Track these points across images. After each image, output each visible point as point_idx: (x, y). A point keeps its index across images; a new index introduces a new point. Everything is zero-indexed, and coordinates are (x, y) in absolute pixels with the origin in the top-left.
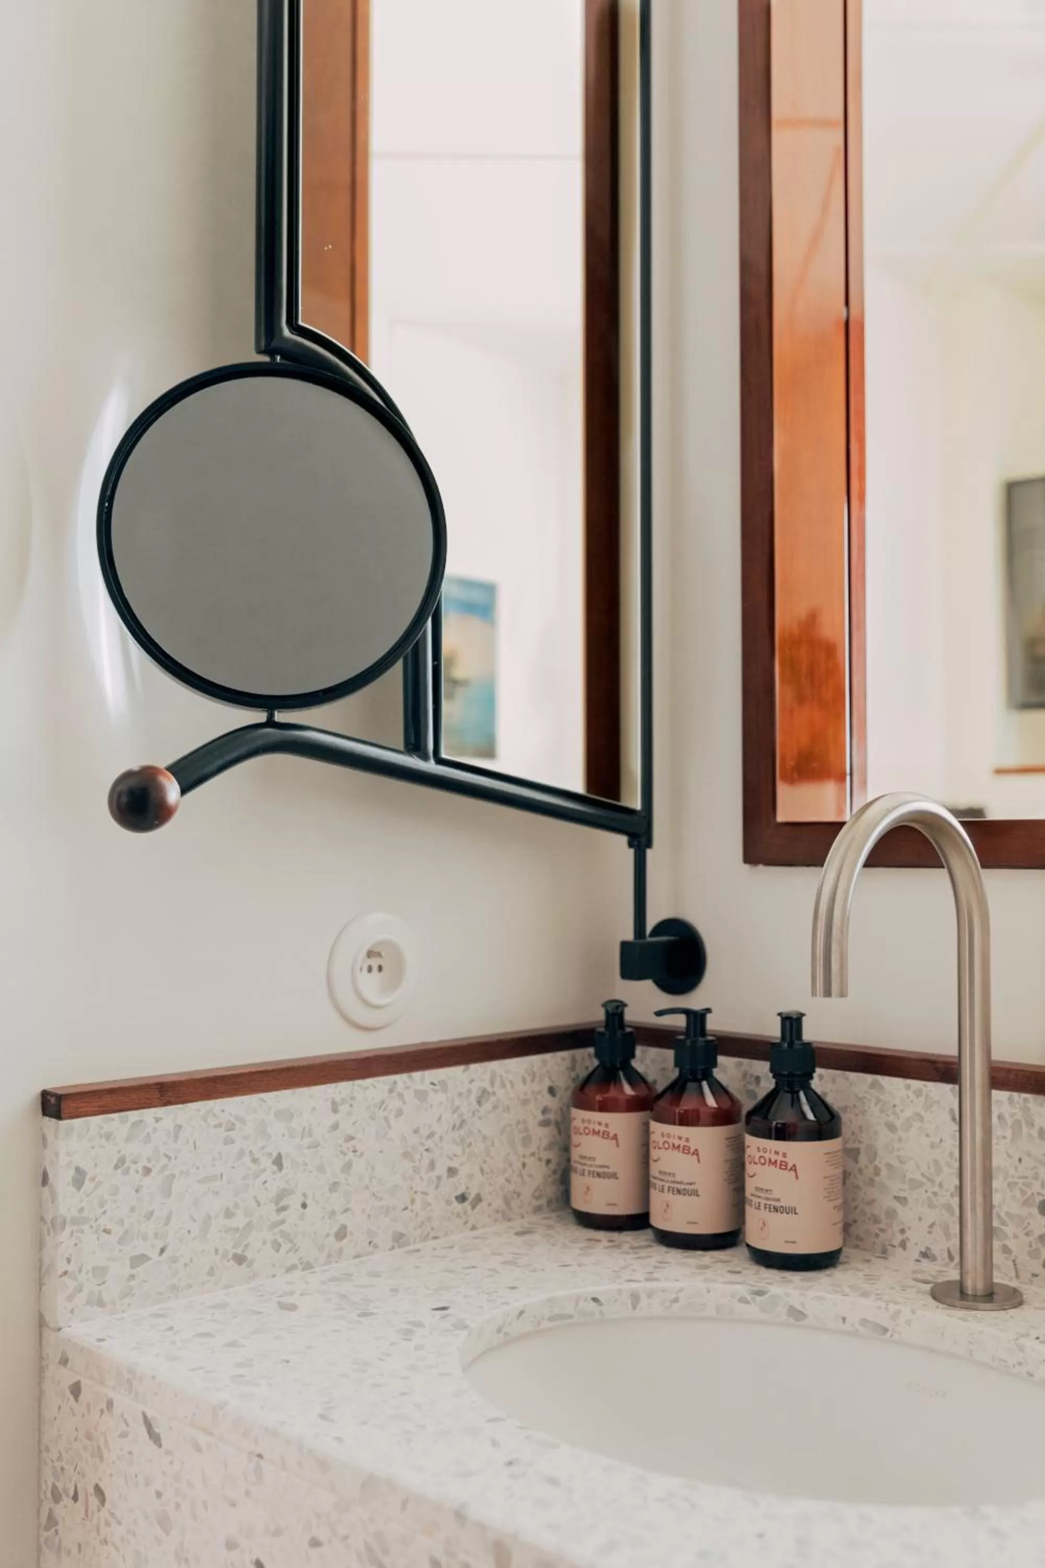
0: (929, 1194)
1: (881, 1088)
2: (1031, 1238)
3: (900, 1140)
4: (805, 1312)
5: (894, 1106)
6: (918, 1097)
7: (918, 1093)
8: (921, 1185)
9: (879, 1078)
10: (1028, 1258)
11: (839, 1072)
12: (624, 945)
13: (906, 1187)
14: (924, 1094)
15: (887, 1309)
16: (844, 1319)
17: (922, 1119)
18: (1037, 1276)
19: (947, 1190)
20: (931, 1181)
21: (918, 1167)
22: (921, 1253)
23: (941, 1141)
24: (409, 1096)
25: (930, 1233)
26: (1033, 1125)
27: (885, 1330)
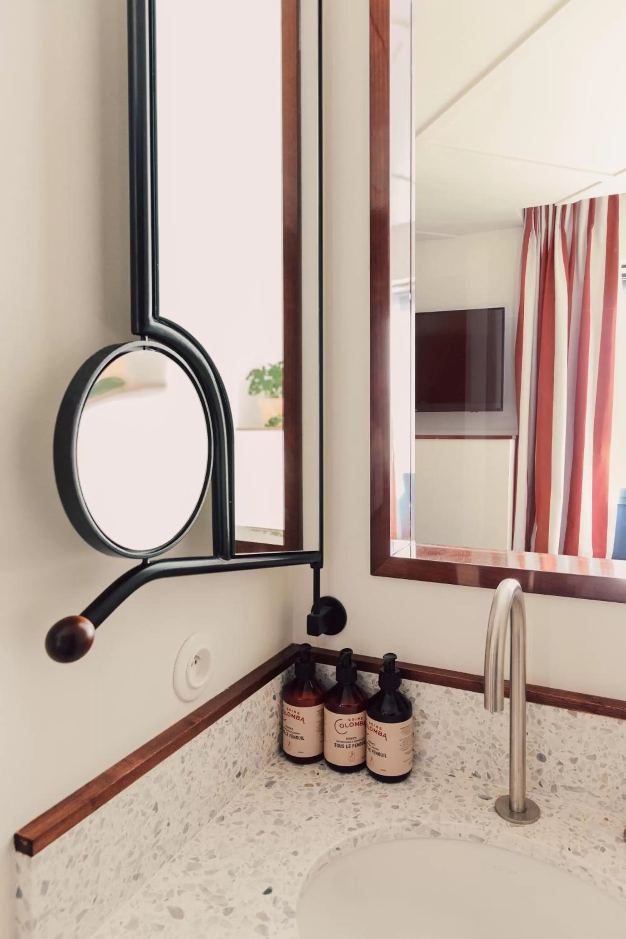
0: (477, 746)
1: (451, 694)
2: (533, 771)
3: (461, 719)
4: (440, 832)
5: (458, 703)
6: (472, 699)
7: (472, 698)
8: (473, 741)
9: (450, 689)
10: (531, 780)
11: (428, 684)
12: (309, 617)
13: (465, 741)
14: (475, 698)
15: (484, 830)
16: (460, 835)
17: (474, 711)
18: (535, 788)
19: (487, 745)
20: (479, 740)
21: (472, 733)
22: (473, 774)
23: (484, 721)
24: (217, 735)
25: (477, 764)
26: (534, 717)
27: (483, 840)
